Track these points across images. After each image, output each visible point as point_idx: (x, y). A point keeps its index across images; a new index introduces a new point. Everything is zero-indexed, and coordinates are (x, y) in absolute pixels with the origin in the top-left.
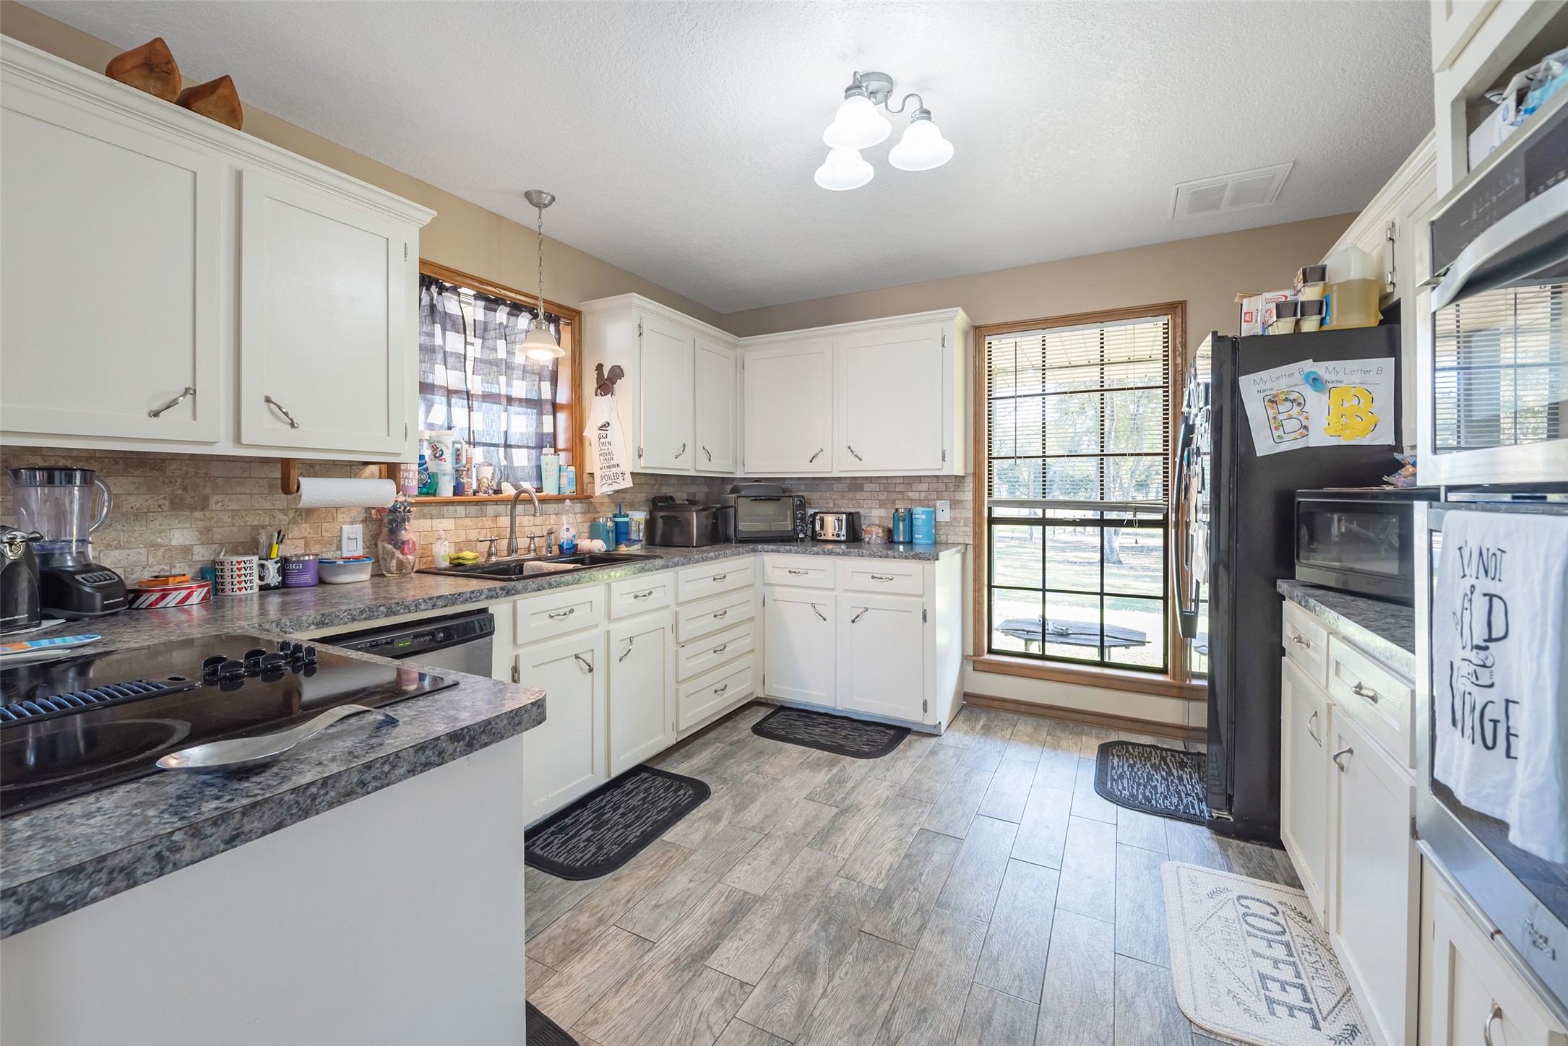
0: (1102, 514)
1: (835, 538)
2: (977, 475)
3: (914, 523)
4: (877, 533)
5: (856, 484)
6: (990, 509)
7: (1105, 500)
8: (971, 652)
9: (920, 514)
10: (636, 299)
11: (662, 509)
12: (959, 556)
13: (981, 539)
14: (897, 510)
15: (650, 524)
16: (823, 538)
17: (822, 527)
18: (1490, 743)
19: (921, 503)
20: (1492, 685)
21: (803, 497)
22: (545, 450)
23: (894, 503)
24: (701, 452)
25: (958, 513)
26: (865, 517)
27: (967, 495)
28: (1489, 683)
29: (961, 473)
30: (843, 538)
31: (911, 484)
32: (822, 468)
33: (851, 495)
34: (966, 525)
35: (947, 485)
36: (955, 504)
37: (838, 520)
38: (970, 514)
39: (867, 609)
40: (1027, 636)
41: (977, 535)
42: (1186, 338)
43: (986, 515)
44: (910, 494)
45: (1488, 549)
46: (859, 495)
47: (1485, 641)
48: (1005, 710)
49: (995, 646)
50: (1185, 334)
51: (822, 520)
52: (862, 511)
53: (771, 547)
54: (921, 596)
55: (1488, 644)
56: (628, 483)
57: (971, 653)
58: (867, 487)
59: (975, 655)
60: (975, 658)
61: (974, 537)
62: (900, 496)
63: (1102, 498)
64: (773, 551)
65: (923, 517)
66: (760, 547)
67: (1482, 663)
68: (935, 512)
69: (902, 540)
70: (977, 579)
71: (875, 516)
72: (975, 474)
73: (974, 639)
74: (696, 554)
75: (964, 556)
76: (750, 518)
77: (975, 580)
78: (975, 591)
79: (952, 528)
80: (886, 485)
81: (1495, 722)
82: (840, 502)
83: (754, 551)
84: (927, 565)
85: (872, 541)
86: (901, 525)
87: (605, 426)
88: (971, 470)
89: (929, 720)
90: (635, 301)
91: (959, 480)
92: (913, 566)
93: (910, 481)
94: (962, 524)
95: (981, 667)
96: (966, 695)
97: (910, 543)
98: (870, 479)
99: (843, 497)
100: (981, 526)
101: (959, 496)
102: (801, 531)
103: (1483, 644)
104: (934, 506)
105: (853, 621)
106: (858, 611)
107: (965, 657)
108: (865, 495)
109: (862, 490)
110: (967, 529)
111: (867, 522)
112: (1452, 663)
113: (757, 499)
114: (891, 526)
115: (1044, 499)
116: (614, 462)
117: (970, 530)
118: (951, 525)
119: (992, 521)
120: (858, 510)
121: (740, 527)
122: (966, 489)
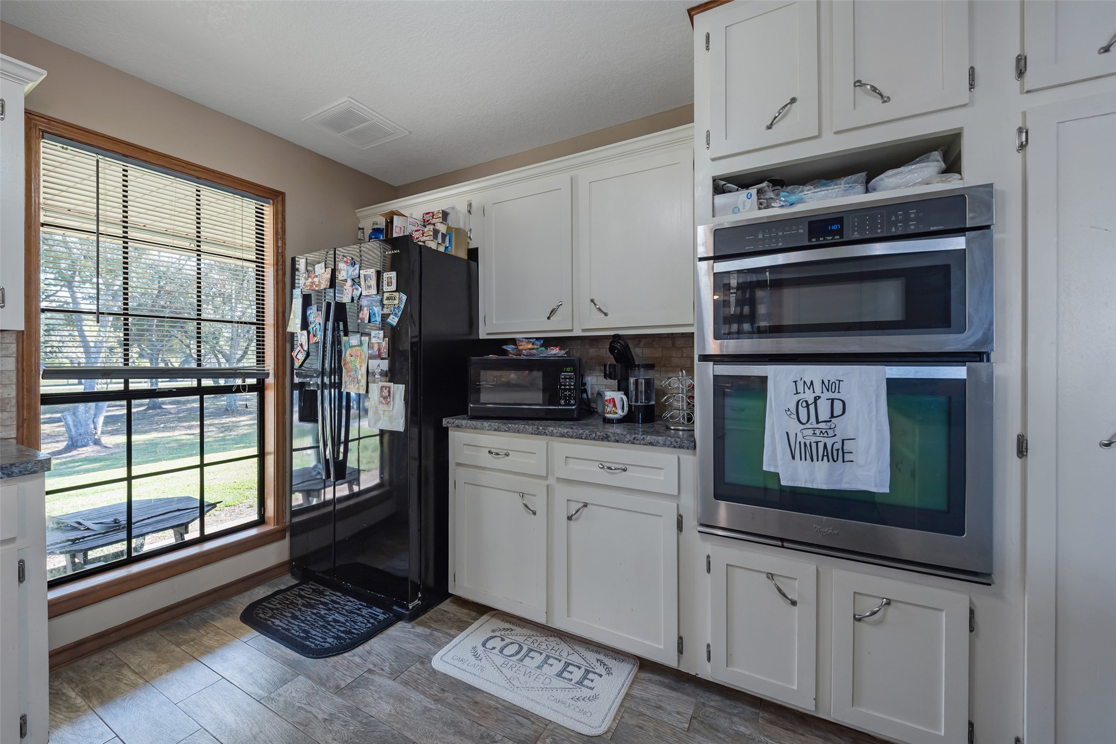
2: (27, 333)
7: (202, 367)
13: (34, 428)
18: (836, 459)
20: (835, 435)
28: (833, 434)
45: (829, 381)
47: (830, 418)
55: (831, 419)
63: (199, 365)
67: (829, 428)
81: (838, 450)
100: (31, 408)
103: (829, 420)
112: (787, 433)
115: (126, 368)
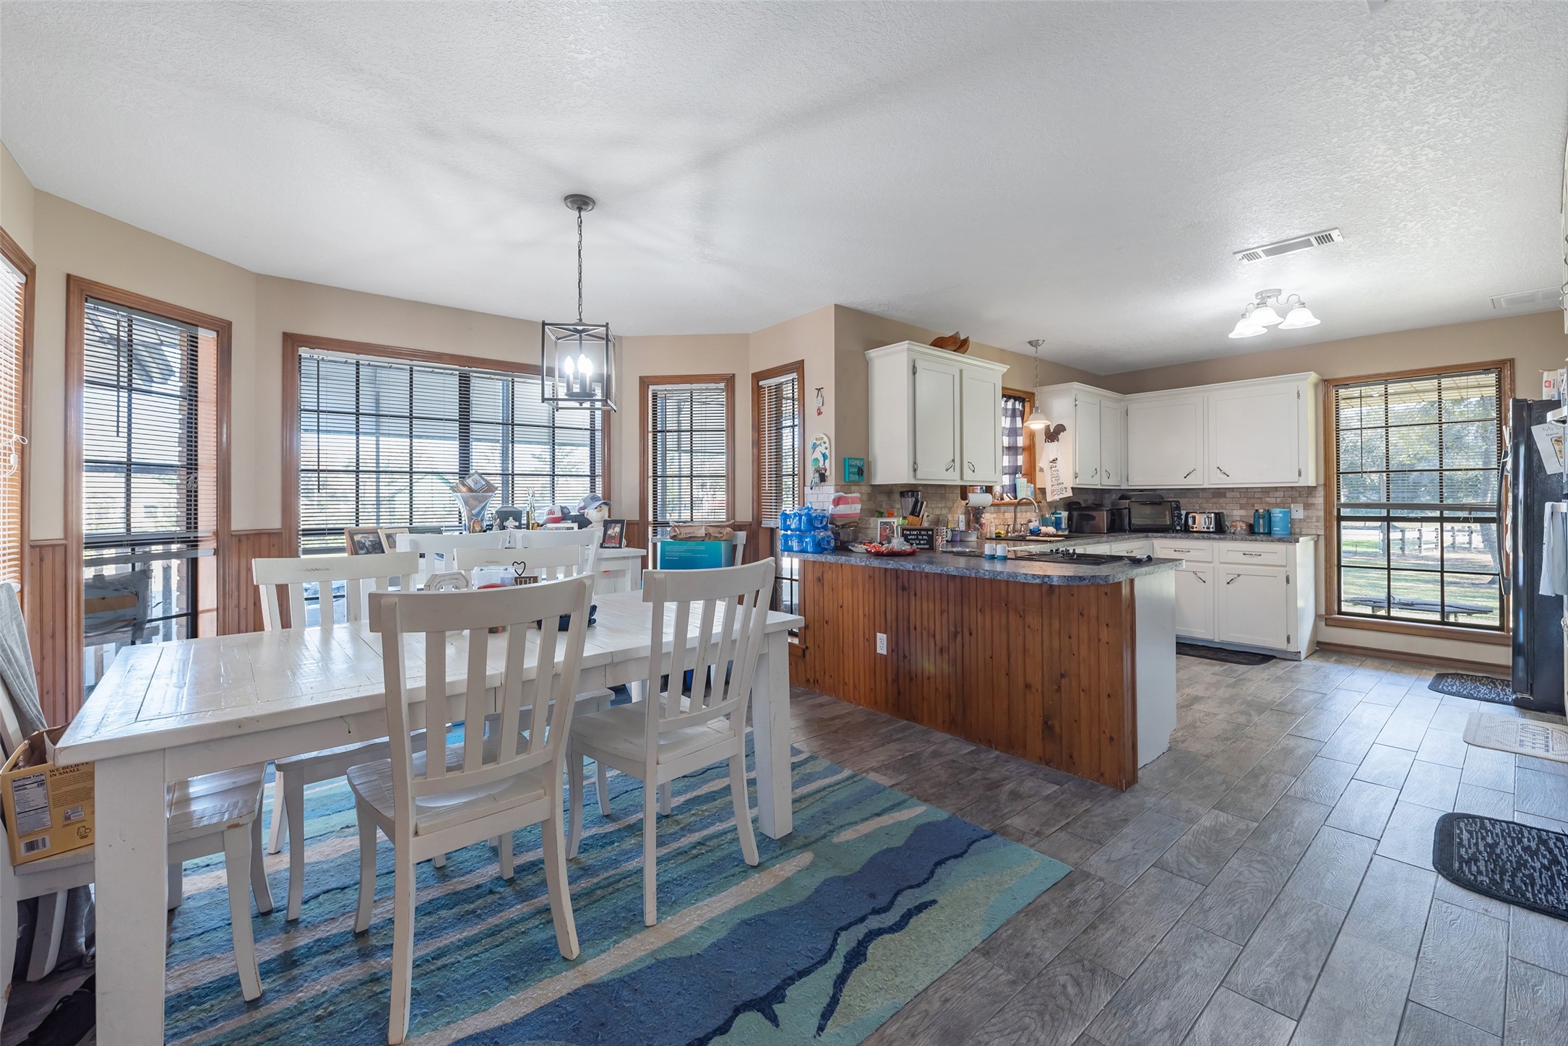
0: (1442, 513)
1: (1206, 530)
2: (1327, 485)
3: (1273, 519)
4: (1241, 527)
5: (1219, 493)
6: (1339, 510)
7: (1444, 503)
8: (1322, 611)
9: (1277, 513)
10: (1076, 385)
11: (1076, 509)
12: (1312, 543)
13: (1331, 531)
14: (1257, 511)
15: (1070, 518)
16: (1195, 529)
17: (1194, 523)
19: (1277, 505)
21: (1178, 502)
22: (1017, 476)
23: (1253, 505)
24: (1104, 474)
25: (1310, 513)
26: (1228, 516)
27: (1319, 500)
29: (1314, 485)
30: (1211, 530)
31: (1268, 492)
32: (1194, 482)
33: (1215, 500)
34: (1317, 521)
35: (1301, 494)
36: (1307, 506)
37: (1208, 517)
38: (1322, 513)
39: (1239, 575)
40: (1375, 604)
41: (1327, 528)
42: (1514, 385)
43: (1335, 514)
44: (1268, 499)
46: (1221, 500)
48: (1355, 654)
49: (1344, 609)
50: (1514, 382)
51: (1194, 518)
52: (1224, 511)
53: (1159, 534)
54: (1285, 566)
56: (1070, 494)
57: (1324, 613)
58: (1228, 495)
59: (1327, 614)
60: (1327, 617)
61: (1325, 530)
62: (1258, 501)
63: (1441, 502)
64: (1161, 537)
65: (1281, 515)
66: (1150, 534)
68: (1290, 512)
69: (1262, 531)
70: (1328, 559)
71: (1237, 515)
72: (1325, 485)
73: (1326, 602)
74: (1105, 538)
75: (1316, 543)
76: (1141, 515)
77: (1326, 560)
78: (1326, 569)
79: (1305, 524)
80: (1246, 495)
82: (1205, 505)
83: (1147, 537)
84: (1290, 546)
85: (1237, 532)
86: (1261, 521)
87: (1054, 461)
88: (1322, 481)
89: (1292, 648)
90: (1075, 386)
91: (1311, 490)
92: (1280, 548)
93: (1266, 491)
94: (1314, 520)
95: (1330, 622)
96: (1319, 643)
97: (1269, 533)
98: (1232, 489)
99: (1207, 502)
100: (1330, 522)
101: (1311, 500)
102: (1178, 525)
104: (1290, 508)
105: (1228, 583)
106: (1232, 577)
107: (1318, 616)
108: (1227, 500)
109: (1225, 497)
110: (1319, 524)
111: (1229, 519)
113: (1144, 504)
114: (1252, 522)
115: (1388, 503)
116: (1060, 481)
117: (1321, 524)
118: (1305, 521)
119: (1340, 518)
120: (1221, 511)
121: (1133, 521)
122: (1318, 495)
